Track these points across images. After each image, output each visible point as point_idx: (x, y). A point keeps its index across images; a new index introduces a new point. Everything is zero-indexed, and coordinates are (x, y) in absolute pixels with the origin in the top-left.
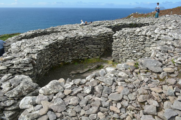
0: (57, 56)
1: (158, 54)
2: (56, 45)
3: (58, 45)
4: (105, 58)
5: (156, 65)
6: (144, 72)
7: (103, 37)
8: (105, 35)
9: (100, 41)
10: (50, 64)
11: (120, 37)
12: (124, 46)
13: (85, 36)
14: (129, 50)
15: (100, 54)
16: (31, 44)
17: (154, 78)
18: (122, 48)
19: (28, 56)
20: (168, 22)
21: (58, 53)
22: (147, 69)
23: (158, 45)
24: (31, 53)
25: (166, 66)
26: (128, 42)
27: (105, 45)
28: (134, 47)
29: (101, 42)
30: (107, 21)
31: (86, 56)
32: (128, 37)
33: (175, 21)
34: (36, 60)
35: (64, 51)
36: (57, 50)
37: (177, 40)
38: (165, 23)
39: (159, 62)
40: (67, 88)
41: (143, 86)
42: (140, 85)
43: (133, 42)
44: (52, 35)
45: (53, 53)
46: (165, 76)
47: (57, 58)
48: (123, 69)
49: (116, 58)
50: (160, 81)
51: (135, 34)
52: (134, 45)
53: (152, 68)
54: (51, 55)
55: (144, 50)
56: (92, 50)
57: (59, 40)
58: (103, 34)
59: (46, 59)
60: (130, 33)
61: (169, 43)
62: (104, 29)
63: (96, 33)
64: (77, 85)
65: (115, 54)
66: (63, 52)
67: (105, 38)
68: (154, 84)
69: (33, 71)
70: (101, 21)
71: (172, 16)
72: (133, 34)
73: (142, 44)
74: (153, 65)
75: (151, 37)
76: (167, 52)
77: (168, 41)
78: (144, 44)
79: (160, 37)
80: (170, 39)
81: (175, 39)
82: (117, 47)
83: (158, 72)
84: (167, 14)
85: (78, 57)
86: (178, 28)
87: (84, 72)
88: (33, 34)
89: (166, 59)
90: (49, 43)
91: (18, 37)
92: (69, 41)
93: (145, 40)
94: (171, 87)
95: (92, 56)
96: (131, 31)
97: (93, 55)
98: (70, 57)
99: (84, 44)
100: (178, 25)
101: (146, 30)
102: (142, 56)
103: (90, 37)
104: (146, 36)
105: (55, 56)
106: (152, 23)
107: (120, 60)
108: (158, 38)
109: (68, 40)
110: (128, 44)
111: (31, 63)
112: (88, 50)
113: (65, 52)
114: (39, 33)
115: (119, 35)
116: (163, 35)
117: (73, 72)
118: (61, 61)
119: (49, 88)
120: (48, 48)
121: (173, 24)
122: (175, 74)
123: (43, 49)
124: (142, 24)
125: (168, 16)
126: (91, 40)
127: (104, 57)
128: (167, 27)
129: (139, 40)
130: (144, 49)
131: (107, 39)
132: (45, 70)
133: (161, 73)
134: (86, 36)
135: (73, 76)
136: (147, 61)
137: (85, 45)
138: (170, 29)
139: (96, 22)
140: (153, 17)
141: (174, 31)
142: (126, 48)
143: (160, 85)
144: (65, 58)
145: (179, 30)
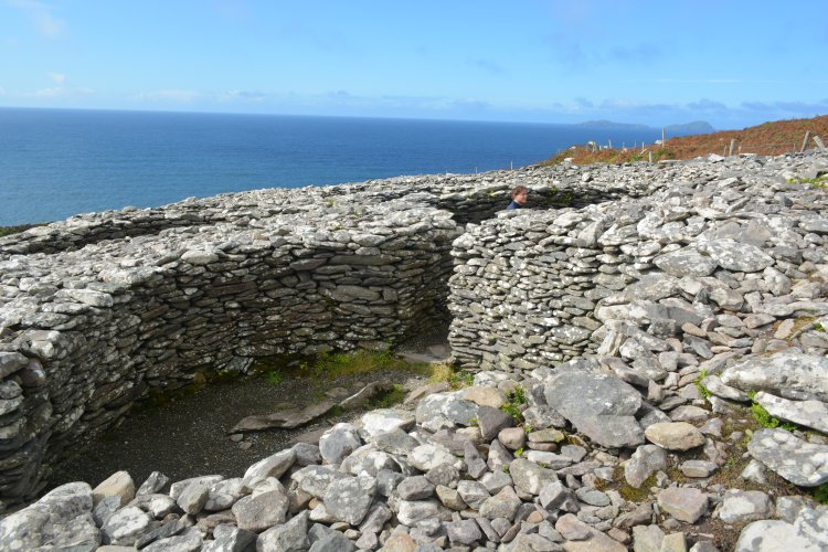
0: (174, 340)
1: (631, 345)
2: (174, 286)
3: (181, 287)
4: (419, 352)
5: (609, 405)
6: (548, 445)
7: (407, 248)
8: (415, 238)
9: (393, 268)
10: (134, 380)
11: (483, 250)
12: (502, 293)
13: (318, 243)
14: (524, 314)
15: (395, 329)
16: (45, 280)
17: (595, 482)
18: (495, 305)
19: (6, 338)
20: (704, 184)
21: (184, 324)
22: (568, 427)
23: (637, 296)
24: (26, 327)
25: (668, 412)
26: (522, 276)
27: (417, 286)
28: (546, 301)
29: (399, 275)
30: (448, 175)
31: (325, 341)
32: (520, 253)
33: (734, 179)
34: (46, 363)
35: (216, 313)
36: (177, 309)
37: (733, 272)
38: (690, 190)
39: (627, 389)
40: (123, 537)
41: (528, 533)
42: (517, 523)
43: (544, 274)
44: (171, 234)
45: (152, 325)
46: (655, 473)
47: (174, 351)
48: (444, 427)
49: (469, 351)
50: (627, 499)
51: (549, 239)
52: (548, 290)
53: (587, 425)
54: (146, 336)
55: (593, 318)
56: (354, 313)
57: (187, 260)
58: (409, 235)
59: (111, 357)
60: (529, 235)
61: (692, 287)
62: (417, 212)
63: (371, 230)
64: (184, 517)
65: (462, 333)
66: (210, 321)
67: (418, 257)
68: (593, 519)
69: (22, 421)
70: (424, 178)
71: (735, 159)
72: (543, 238)
73: (583, 289)
74: (595, 407)
75: (620, 252)
76: (679, 334)
77: (687, 278)
78: (592, 286)
79: (663, 253)
80: (698, 268)
81: (719, 268)
82: (472, 300)
83: (616, 444)
84: (718, 151)
85: (286, 344)
86: (742, 212)
87: (304, 421)
88: (92, 228)
89: (668, 371)
90: (135, 273)
91: (15, 244)
92: (239, 268)
93: (594, 270)
94: (678, 538)
95: (355, 341)
96: (532, 223)
97: (358, 333)
98: (243, 343)
99: (318, 282)
100: (742, 201)
101: (598, 221)
102: (586, 346)
103: (346, 249)
104: (599, 247)
105: (167, 339)
106: (644, 188)
107: (488, 364)
108: (650, 262)
109: (233, 261)
110: (519, 285)
111: (18, 378)
112: (336, 313)
113: (221, 320)
114: (121, 225)
115: (477, 239)
116: (672, 247)
117: (250, 423)
118: (200, 366)
119: (12, 535)
120: (127, 298)
121: (723, 193)
122: (707, 458)
123: (100, 307)
124: (599, 192)
125: (718, 158)
126: (350, 264)
127: (411, 347)
128: (692, 210)
129: (570, 266)
130: (593, 310)
131: (428, 259)
132: (103, 413)
133: (634, 451)
134: (324, 244)
135: (249, 444)
136: (568, 382)
137: (318, 286)
138: (707, 220)
139: (400, 179)
140: (655, 162)
141: (724, 228)
142: (511, 303)
143: (621, 527)
144: (218, 350)
145: (746, 222)
